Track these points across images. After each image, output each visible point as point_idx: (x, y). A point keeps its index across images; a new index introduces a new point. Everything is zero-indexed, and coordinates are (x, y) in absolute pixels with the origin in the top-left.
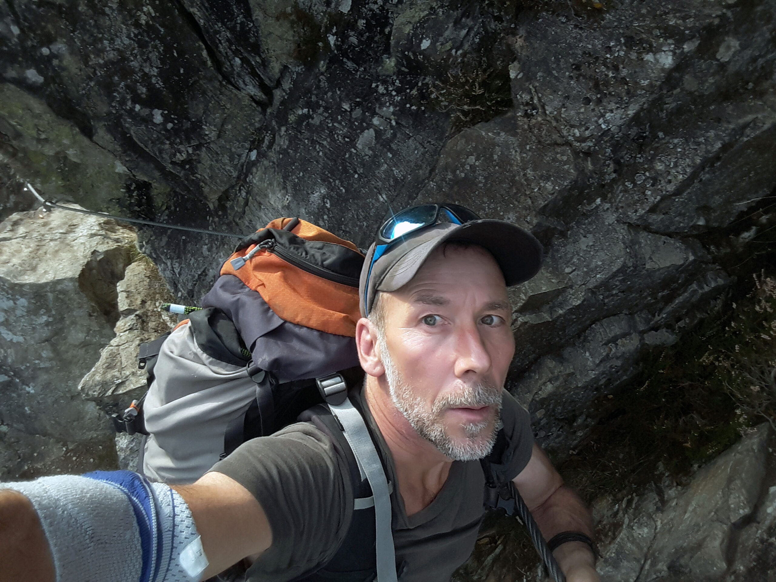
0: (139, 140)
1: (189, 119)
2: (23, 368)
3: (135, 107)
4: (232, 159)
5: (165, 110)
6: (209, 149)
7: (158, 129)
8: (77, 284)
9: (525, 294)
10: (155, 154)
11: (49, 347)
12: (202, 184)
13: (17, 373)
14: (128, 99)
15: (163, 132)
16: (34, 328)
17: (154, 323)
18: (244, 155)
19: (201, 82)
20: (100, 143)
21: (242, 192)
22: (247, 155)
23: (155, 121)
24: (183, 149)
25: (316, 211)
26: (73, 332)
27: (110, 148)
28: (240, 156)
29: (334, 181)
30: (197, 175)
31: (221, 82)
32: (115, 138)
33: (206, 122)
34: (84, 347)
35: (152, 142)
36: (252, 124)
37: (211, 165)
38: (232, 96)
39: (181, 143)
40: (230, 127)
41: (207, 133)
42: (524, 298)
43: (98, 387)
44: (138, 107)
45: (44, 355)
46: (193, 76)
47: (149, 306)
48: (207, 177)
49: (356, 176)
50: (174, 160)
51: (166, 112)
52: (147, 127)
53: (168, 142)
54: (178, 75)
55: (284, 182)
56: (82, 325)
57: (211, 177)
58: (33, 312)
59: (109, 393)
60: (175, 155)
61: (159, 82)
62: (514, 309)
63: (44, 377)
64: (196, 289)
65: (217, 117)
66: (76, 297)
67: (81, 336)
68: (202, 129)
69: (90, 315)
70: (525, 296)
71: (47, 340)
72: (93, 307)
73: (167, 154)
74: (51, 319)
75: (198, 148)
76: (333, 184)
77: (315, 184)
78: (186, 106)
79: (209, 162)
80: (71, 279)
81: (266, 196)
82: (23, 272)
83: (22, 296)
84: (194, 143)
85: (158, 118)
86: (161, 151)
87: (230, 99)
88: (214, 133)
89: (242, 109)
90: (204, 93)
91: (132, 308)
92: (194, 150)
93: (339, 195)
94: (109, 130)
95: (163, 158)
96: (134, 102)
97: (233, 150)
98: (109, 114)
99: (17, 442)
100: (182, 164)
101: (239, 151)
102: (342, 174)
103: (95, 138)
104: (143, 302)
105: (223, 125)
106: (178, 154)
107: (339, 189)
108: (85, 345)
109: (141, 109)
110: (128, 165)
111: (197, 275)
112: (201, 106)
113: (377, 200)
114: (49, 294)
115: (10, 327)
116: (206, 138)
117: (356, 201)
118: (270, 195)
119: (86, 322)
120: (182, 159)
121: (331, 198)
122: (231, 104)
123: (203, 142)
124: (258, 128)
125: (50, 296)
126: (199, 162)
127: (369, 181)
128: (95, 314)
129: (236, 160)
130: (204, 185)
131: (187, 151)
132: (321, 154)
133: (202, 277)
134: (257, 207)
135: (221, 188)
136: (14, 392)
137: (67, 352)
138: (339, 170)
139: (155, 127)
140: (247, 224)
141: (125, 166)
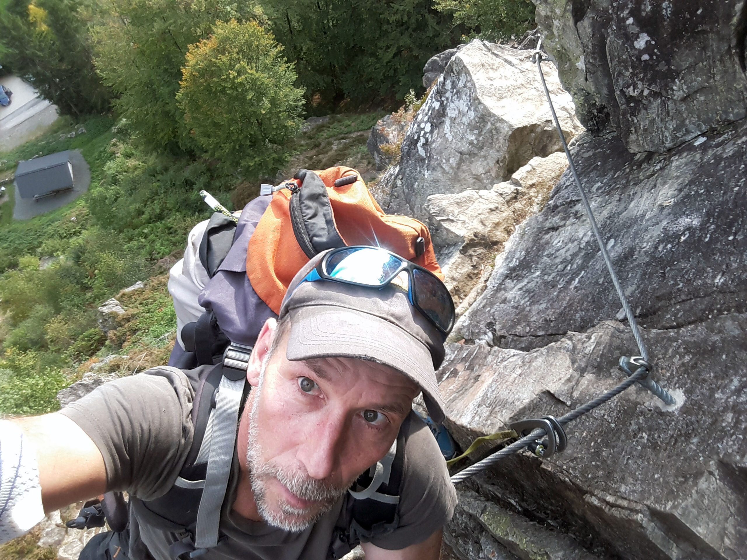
0: (609, 50)
1: (668, 64)
2: (435, 157)
3: (627, 19)
4: (677, 129)
5: (653, 40)
6: (663, 104)
7: (632, 53)
8: (510, 133)
9: (674, 507)
10: (614, 74)
11: (458, 159)
12: (633, 129)
13: (430, 158)
14: (628, 8)
15: (634, 58)
16: (462, 138)
17: (520, 206)
18: (694, 135)
19: (710, 35)
20: (580, 31)
21: (659, 164)
22: (696, 137)
23: (635, 43)
24: (640, 86)
25: (671, 233)
26: (480, 163)
27: (585, 41)
28: (688, 132)
29: (712, 224)
30: (635, 118)
31: (730, 48)
32: (593, 35)
33: (683, 78)
34: (475, 178)
35: (618, 61)
36: (726, 112)
37: (654, 119)
38: (730, 71)
39: (642, 80)
40: (702, 98)
41: (675, 88)
42: (668, 508)
43: (438, 208)
44: (630, 21)
45: (451, 161)
46: (705, 24)
47: (532, 192)
48: (642, 126)
49: (731, 238)
50: (625, 90)
51: (653, 43)
52: (624, 44)
53: (631, 70)
54: (693, 13)
55: (686, 185)
56: (488, 164)
57: (645, 130)
58: (472, 127)
59: (439, 218)
60: (629, 87)
61: (668, 9)
62: (648, 503)
63: (439, 174)
64: (560, 208)
65: (698, 80)
66: (502, 141)
67: (481, 170)
68: (673, 82)
69: (497, 162)
70: (672, 508)
71: (461, 153)
72: (505, 157)
73: (624, 80)
74: (475, 142)
75: (655, 95)
76: (708, 225)
77: (698, 210)
78: (675, 49)
79: (654, 115)
80: (510, 126)
81: (665, 183)
82: (491, 94)
83: (475, 110)
84: (654, 88)
85: (641, 43)
86: (620, 74)
87: (726, 72)
88: (681, 93)
89: (729, 90)
90: (704, 49)
91: (521, 182)
92: (650, 94)
93: (700, 239)
94: (593, 25)
95: (617, 81)
96: (632, 14)
97: (687, 122)
98: (606, 11)
99: (396, 198)
100: (630, 99)
101: (691, 127)
102: (725, 224)
103: (579, 24)
104: (532, 186)
105: (696, 92)
106: (632, 87)
107: (706, 234)
108: (477, 178)
109: (633, 24)
110: (587, 66)
111: (570, 199)
112: (691, 60)
113: (714, 277)
114: (489, 124)
115: (453, 125)
116: (670, 92)
117: (701, 259)
118: (667, 186)
119: (492, 164)
120: (632, 94)
121: (692, 235)
122: (722, 78)
123: (664, 93)
124: (729, 121)
125: (489, 126)
126: (646, 109)
127: (732, 253)
128: (501, 164)
129: (681, 133)
130: (633, 131)
131: (642, 91)
132: (736, 189)
133: (572, 205)
134: (651, 186)
135: (647, 147)
136: (420, 167)
137: (464, 173)
138: (727, 217)
139: (631, 49)
140: (631, 193)
141: (586, 65)
